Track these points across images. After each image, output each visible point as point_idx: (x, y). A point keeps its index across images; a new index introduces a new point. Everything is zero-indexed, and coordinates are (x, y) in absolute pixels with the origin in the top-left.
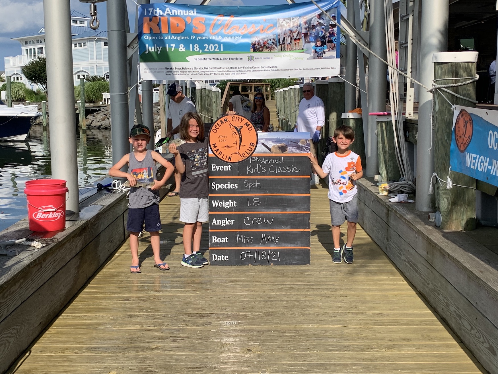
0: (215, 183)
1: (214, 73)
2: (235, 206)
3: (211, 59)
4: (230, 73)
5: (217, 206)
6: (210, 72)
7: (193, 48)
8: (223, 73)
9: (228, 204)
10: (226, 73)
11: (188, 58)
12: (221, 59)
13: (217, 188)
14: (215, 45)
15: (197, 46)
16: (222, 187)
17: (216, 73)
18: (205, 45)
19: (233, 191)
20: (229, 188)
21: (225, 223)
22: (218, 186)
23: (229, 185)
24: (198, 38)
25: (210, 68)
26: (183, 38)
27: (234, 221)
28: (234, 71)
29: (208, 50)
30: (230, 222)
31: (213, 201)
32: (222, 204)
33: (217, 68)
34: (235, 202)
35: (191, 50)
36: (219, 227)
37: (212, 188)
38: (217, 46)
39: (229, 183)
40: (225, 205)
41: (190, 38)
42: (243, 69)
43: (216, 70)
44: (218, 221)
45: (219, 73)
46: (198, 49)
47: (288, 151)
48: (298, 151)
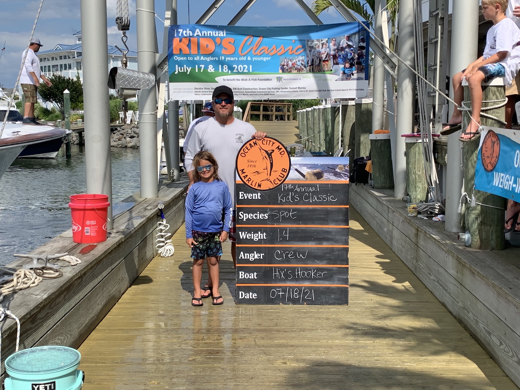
0: (242, 213)
1: (242, 93)
2: (265, 238)
3: (239, 80)
4: (259, 93)
5: (244, 238)
6: (239, 92)
7: (222, 68)
8: (251, 93)
9: (257, 236)
10: (255, 93)
11: (217, 79)
12: (249, 80)
13: (245, 218)
14: (244, 66)
15: (226, 68)
16: (251, 217)
17: (245, 93)
18: (234, 66)
19: (263, 221)
20: (258, 218)
21: (254, 257)
22: (246, 215)
23: (258, 215)
24: (227, 59)
25: (238, 89)
26: (212, 59)
27: (263, 254)
28: (263, 92)
29: (237, 71)
30: (259, 256)
31: (240, 233)
32: (250, 236)
33: (246, 89)
34: (265, 234)
35: (220, 71)
36: (247, 261)
37: (240, 218)
38: (246, 66)
39: (258, 212)
40: (254, 237)
41: (219, 58)
42: (272, 90)
43: (244, 91)
44: (246, 254)
45: (247, 93)
46: (227, 70)
47: (324, 177)
48: (336, 178)
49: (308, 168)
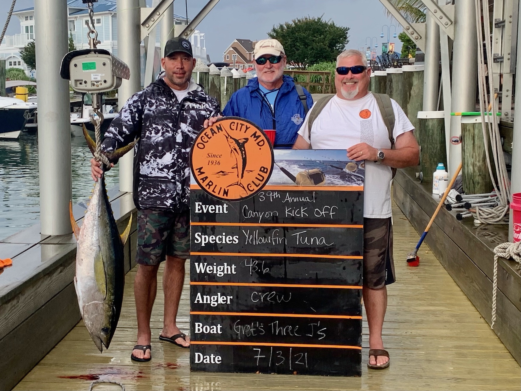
0: (200, 234)
9: (222, 269)
13: (203, 242)
19: (231, 247)
20: (224, 242)
21: (217, 301)
22: (205, 238)
23: (224, 237)
27: (232, 297)
30: (225, 299)
31: (196, 264)
32: (211, 269)
34: (233, 267)
36: (208, 307)
37: (196, 242)
39: (224, 234)
40: (217, 270)
44: (205, 297)
47: (325, 181)
48: (343, 182)
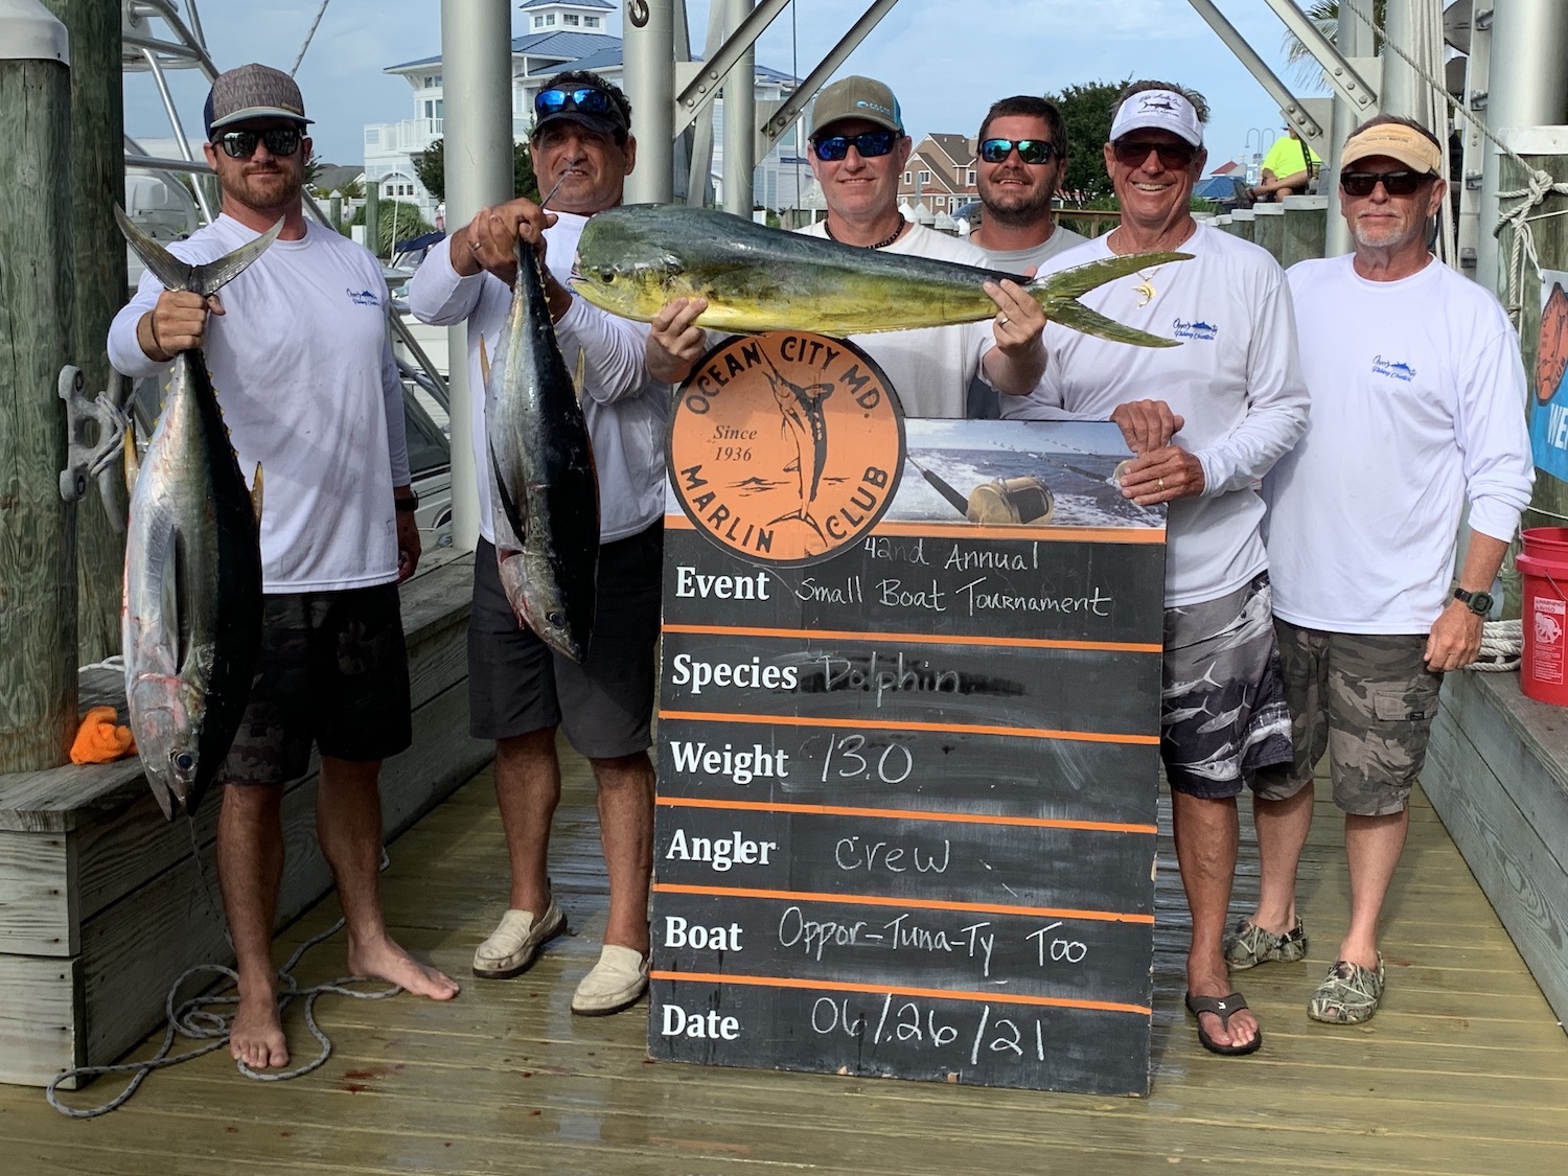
0: (688, 658)
2: (781, 774)
5: (693, 768)
9: (748, 763)
13: (697, 682)
20: (755, 684)
21: (731, 855)
22: (702, 670)
23: (756, 669)
27: (773, 846)
30: (754, 850)
31: (675, 745)
32: (718, 760)
34: (781, 756)
36: (701, 872)
37: (675, 680)
39: (756, 660)
40: (733, 766)
44: (697, 842)
47: (1053, 513)
49: (984, 470)
